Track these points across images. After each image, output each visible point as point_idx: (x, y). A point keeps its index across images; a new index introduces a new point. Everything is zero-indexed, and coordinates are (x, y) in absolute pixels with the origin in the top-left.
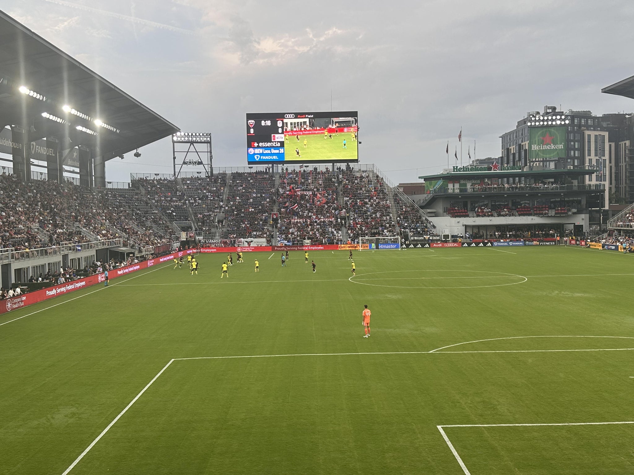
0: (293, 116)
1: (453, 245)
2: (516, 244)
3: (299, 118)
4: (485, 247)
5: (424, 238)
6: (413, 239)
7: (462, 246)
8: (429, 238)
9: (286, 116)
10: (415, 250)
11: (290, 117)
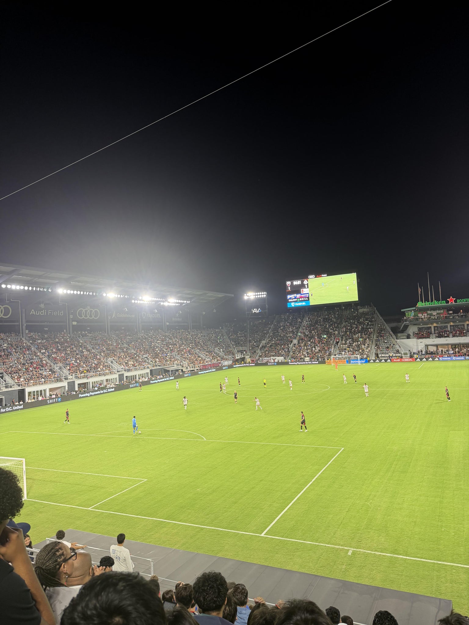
0: (314, 276)
1: (409, 360)
2: (459, 358)
3: (318, 277)
4: (433, 361)
5: (389, 355)
6: (381, 356)
7: (416, 361)
8: (393, 355)
9: (309, 277)
10: (386, 364)
11: (312, 277)
